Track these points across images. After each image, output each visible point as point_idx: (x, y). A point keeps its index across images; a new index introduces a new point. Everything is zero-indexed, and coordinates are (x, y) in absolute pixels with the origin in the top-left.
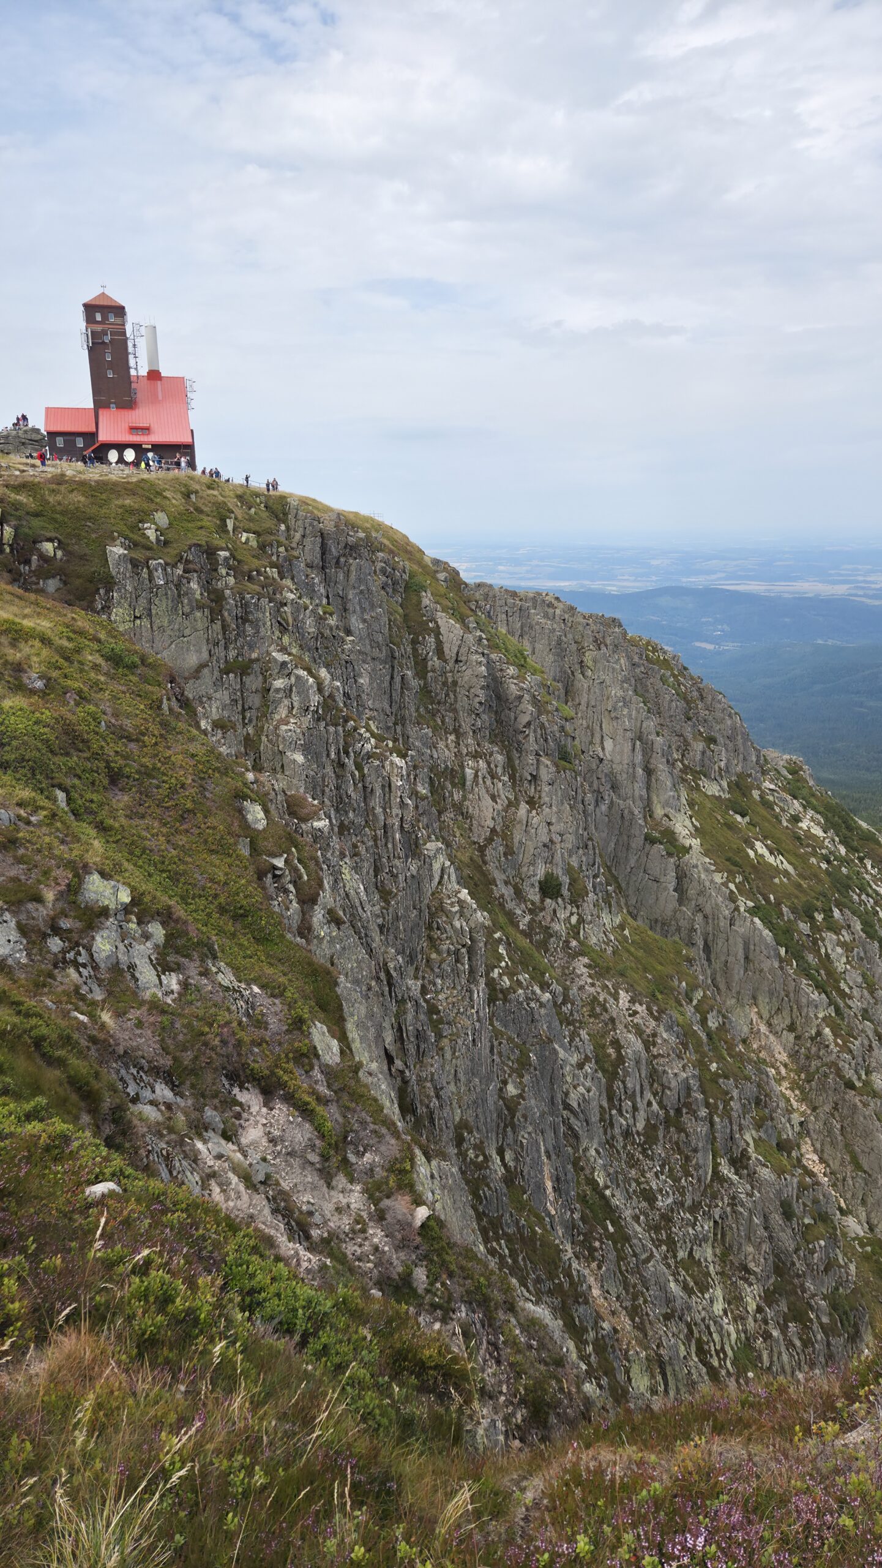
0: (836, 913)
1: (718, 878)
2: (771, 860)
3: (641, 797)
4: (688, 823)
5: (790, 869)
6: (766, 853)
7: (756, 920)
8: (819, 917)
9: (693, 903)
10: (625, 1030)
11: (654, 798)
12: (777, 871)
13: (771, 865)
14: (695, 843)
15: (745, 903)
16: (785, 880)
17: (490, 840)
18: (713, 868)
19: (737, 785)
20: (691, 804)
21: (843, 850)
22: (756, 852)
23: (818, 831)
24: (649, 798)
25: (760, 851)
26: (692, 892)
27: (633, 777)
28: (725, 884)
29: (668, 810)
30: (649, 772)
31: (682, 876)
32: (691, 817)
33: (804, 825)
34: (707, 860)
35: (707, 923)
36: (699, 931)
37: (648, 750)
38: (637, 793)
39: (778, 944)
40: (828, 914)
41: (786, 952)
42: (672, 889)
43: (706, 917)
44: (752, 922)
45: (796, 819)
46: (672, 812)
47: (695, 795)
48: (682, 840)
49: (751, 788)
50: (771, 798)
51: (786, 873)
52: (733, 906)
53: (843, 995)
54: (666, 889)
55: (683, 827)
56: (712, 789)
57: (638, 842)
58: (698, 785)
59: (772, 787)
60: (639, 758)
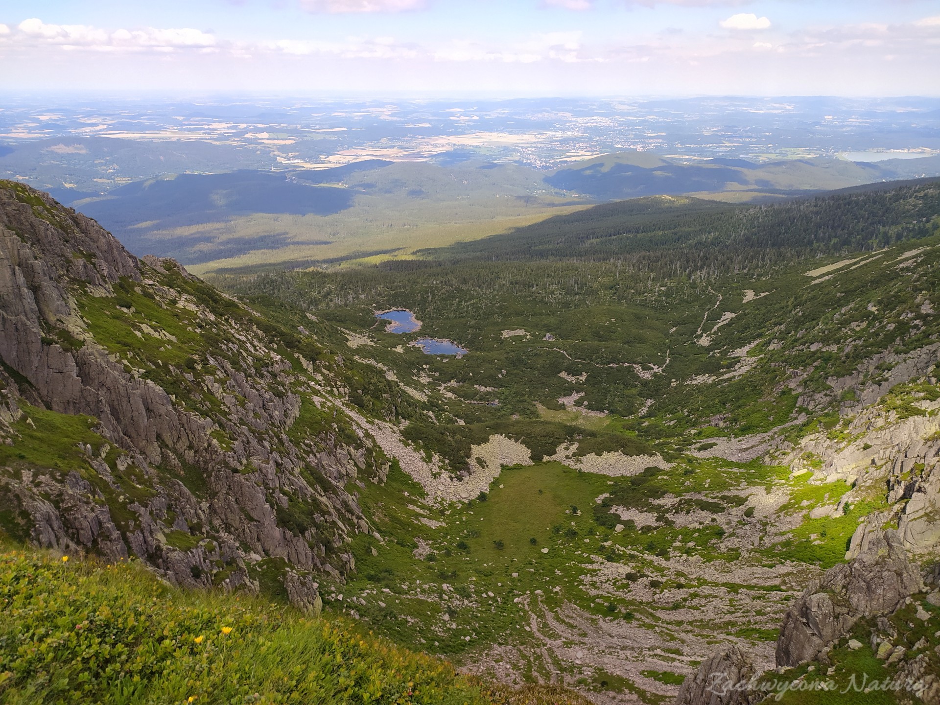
0: (212, 361)
1: (112, 359)
2: (156, 335)
3: (32, 310)
4: (80, 322)
5: (173, 338)
6: (152, 331)
7: (149, 381)
8: (199, 367)
9: (96, 381)
10: (30, 500)
11: (45, 309)
12: (162, 342)
13: (157, 339)
14: (88, 336)
15: (137, 372)
16: (169, 347)
18: (107, 352)
19: (121, 286)
20: (81, 306)
21: (212, 317)
22: (143, 333)
23: (192, 307)
24: (40, 310)
25: (146, 331)
26: (93, 374)
27: (20, 296)
28: (119, 362)
29: (59, 316)
30: (35, 289)
31: (82, 365)
32: (82, 317)
33: (181, 305)
34: (101, 347)
35: (111, 393)
36: (104, 401)
37: (29, 272)
38: (27, 307)
39: (168, 394)
40: (205, 362)
41: (176, 397)
42: (75, 376)
43: (108, 389)
44: (146, 384)
45: (174, 302)
46: (63, 317)
47: (84, 300)
48: (76, 337)
49: (132, 287)
50: (151, 291)
51: (170, 342)
52: (129, 376)
53: (225, 414)
54: (70, 376)
55: (75, 325)
56: (99, 292)
57: (37, 346)
58: (86, 292)
59: (151, 282)
60: (21, 279)
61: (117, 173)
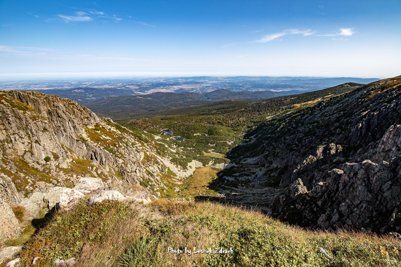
0: (121, 144)
5: (110, 139)
7: (105, 150)
8: (117, 146)
13: (106, 139)
14: (89, 139)
17: (25, 153)
18: (94, 143)
19: (96, 125)
21: (120, 133)
22: (102, 137)
23: (115, 130)
24: (75, 132)
26: (90, 149)
28: (97, 145)
30: (74, 127)
31: (87, 146)
34: (92, 141)
35: (95, 153)
37: (72, 123)
39: (110, 153)
45: (110, 129)
46: (82, 134)
47: (87, 129)
48: (85, 139)
49: (99, 125)
50: (104, 126)
52: (100, 149)
53: (125, 158)
54: (84, 149)
55: (85, 136)
56: (90, 127)
57: (75, 142)
60: (70, 125)
61: (92, 97)
